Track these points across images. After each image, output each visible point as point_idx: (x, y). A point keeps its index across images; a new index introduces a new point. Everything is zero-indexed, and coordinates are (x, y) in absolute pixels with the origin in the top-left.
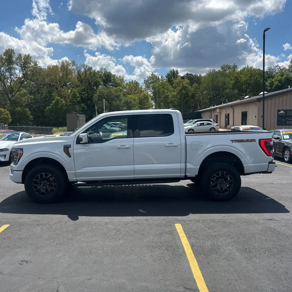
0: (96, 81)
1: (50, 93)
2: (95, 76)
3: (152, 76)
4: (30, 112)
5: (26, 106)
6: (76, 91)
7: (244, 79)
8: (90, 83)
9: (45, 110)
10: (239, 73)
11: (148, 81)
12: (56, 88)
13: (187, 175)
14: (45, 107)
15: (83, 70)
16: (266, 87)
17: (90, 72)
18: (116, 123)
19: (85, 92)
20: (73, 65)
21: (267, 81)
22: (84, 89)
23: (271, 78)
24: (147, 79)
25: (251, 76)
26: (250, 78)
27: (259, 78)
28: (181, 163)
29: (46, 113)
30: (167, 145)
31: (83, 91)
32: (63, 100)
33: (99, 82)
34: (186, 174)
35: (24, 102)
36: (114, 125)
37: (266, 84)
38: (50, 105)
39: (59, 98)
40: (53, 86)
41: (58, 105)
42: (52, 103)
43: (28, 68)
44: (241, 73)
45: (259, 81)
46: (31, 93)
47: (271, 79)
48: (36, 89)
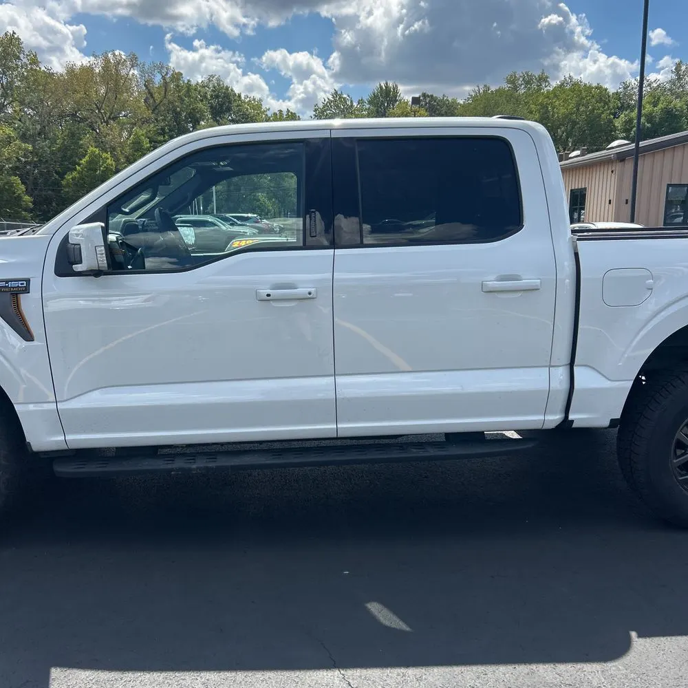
0: (193, 109)
1: (74, 136)
2: (189, 96)
3: (334, 97)
4: (23, 187)
5: (14, 170)
6: (143, 135)
7: (563, 110)
8: (177, 115)
9: (64, 183)
10: (552, 96)
11: (325, 111)
12: (90, 126)
13: (572, 421)
14: (62, 175)
15: (158, 79)
16: (615, 132)
17: (178, 86)
18: (245, 215)
19: (164, 137)
20: (133, 66)
21: (617, 118)
22: (163, 129)
23: (628, 111)
24: (321, 106)
25: (579, 104)
26: (578, 110)
27: (599, 109)
28: (550, 366)
29: (67, 190)
30: (493, 284)
31: (160, 134)
32: (108, 155)
33: (201, 111)
34: (571, 417)
35: (8, 160)
36: (239, 222)
37: (614, 126)
38: (75, 169)
39: (97, 151)
40: (84, 119)
41: (96, 170)
42: (79, 165)
43: (14, 69)
44: (556, 96)
45: (600, 115)
46: (24, 138)
47: (627, 113)
48: (38, 127)
